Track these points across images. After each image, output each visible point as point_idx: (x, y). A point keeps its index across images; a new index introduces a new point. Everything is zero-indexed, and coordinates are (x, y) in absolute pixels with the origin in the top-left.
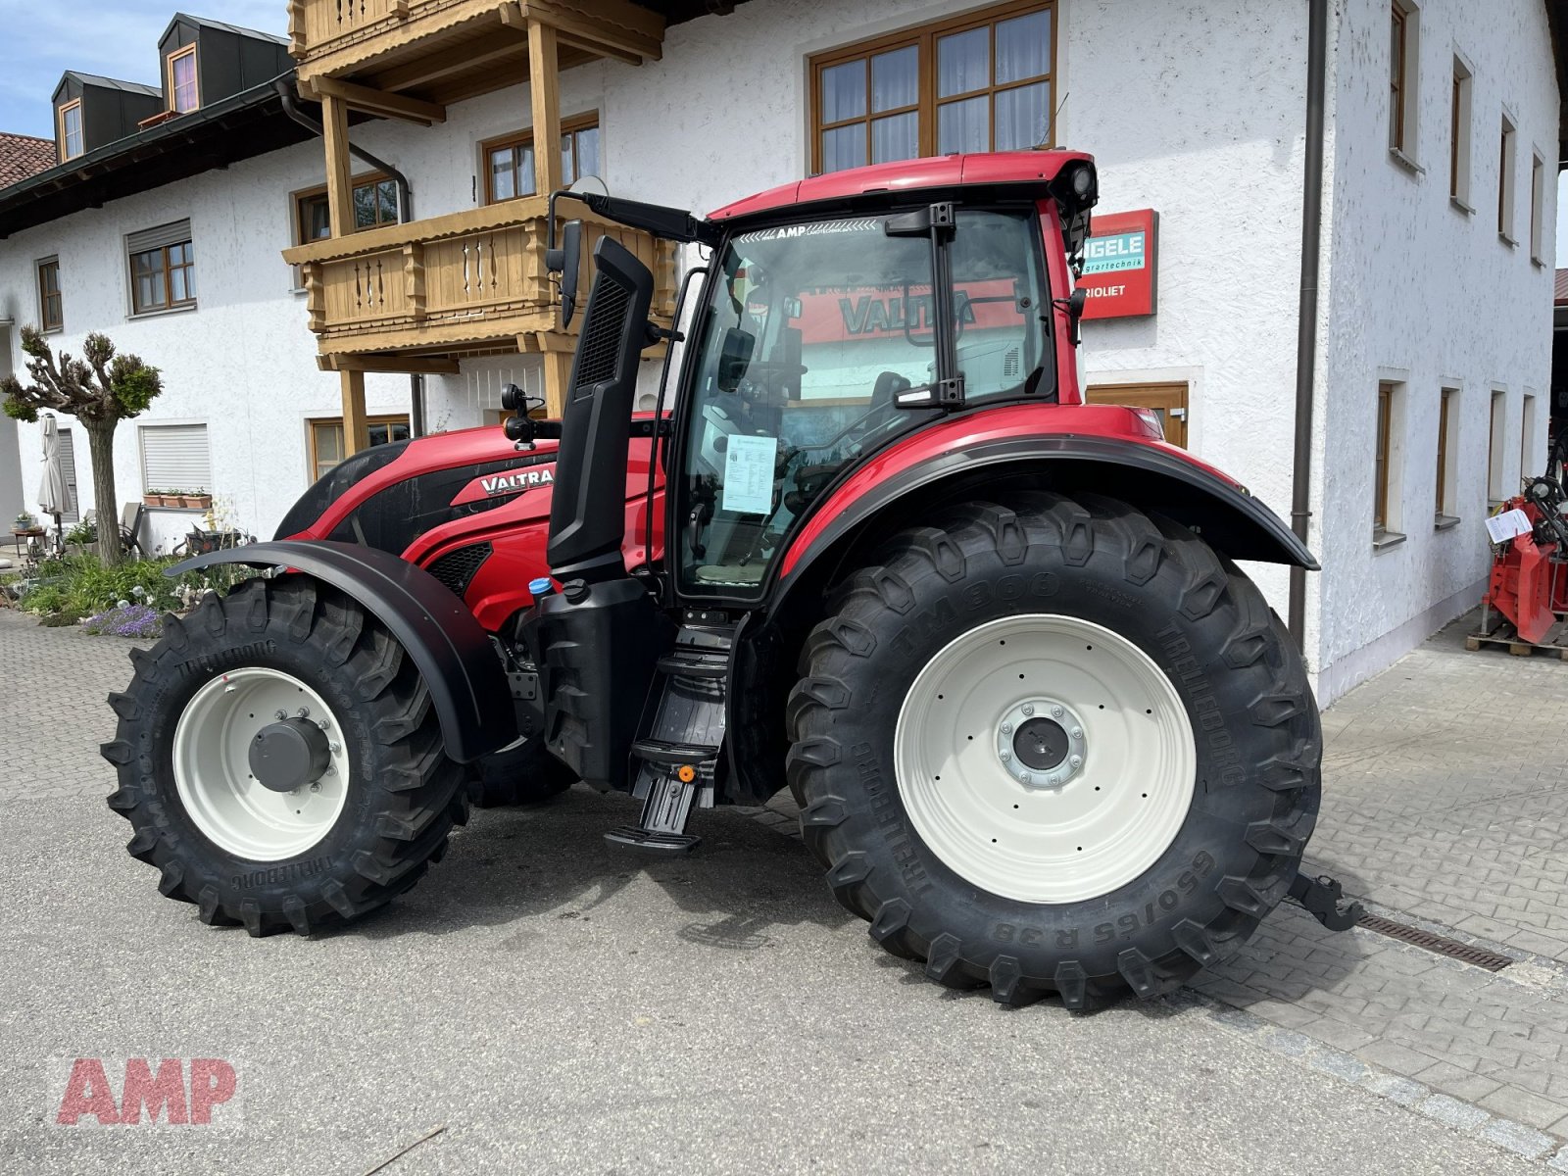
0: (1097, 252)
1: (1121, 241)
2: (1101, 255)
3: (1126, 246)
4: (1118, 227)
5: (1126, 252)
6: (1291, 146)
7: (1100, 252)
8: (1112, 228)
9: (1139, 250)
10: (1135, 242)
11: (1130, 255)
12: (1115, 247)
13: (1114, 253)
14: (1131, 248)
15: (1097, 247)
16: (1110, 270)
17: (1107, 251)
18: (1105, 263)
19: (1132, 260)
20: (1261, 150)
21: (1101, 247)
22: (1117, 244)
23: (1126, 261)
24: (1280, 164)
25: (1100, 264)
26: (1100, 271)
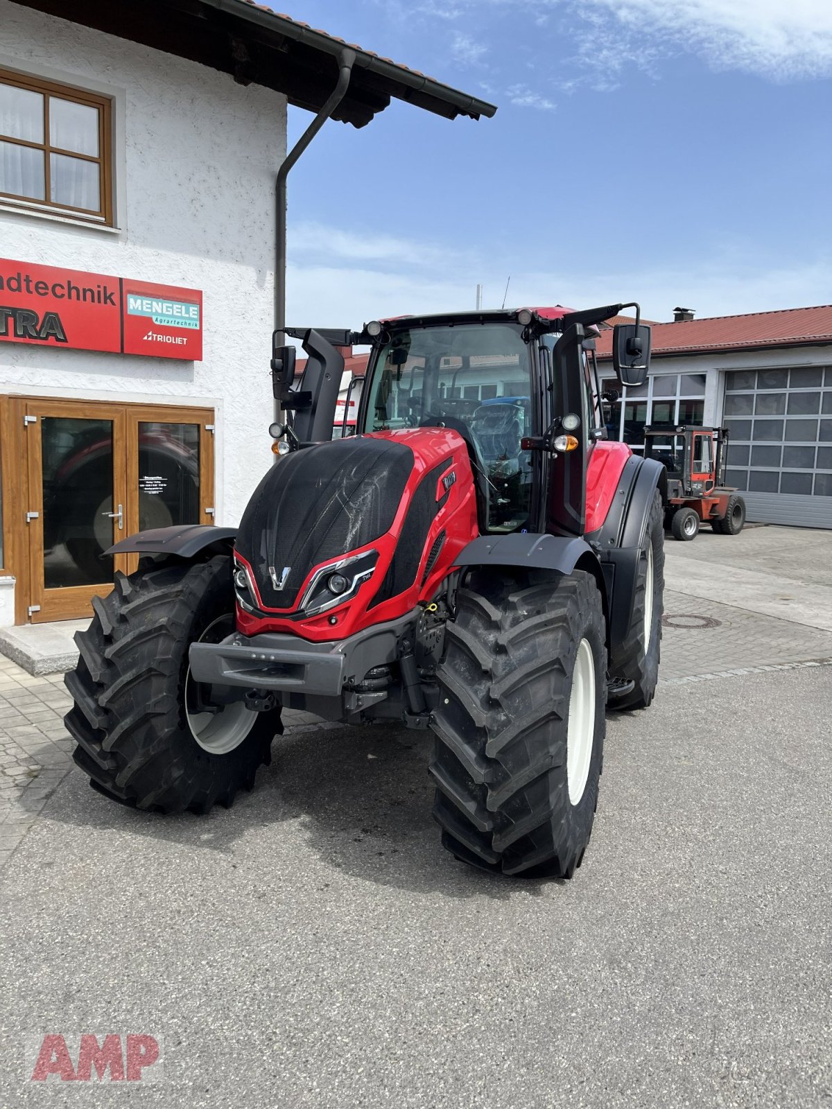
0: (167, 311)
1: (183, 308)
2: (171, 313)
3: (187, 312)
4: (183, 297)
5: (187, 316)
6: (265, 277)
7: (169, 311)
8: (178, 296)
9: (196, 317)
10: (194, 310)
11: (190, 318)
12: (180, 310)
13: (179, 315)
14: (191, 314)
15: (167, 307)
16: (176, 325)
17: (175, 312)
18: (173, 320)
19: (192, 322)
20: (250, 273)
21: (169, 307)
22: (181, 308)
23: (188, 322)
24: (260, 283)
25: (170, 320)
26: (170, 324)
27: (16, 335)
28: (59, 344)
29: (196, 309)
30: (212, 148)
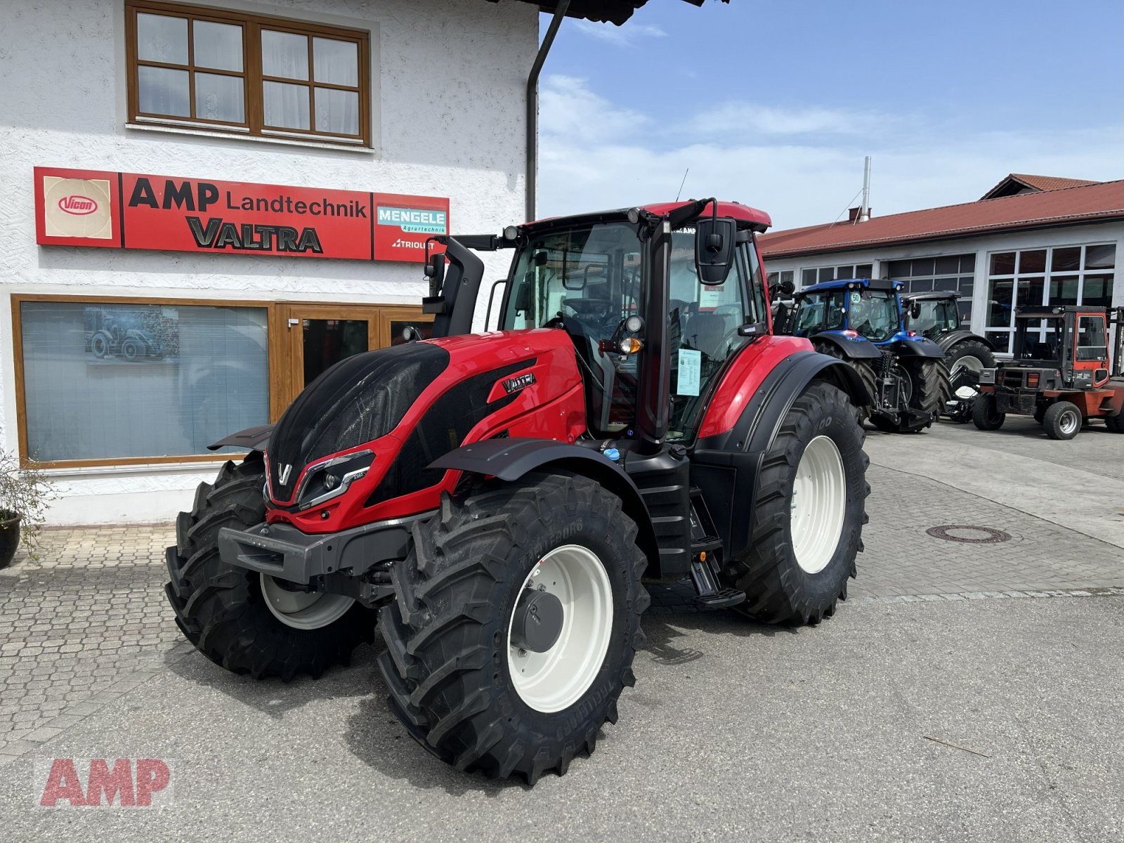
0: (415, 219)
1: (431, 215)
2: (418, 221)
3: (435, 218)
4: (429, 205)
5: (434, 222)
6: (516, 179)
7: (417, 219)
8: (425, 205)
9: (443, 223)
10: (440, 217)
11: (437, 225)
12: (427, 218)
13: (427, 222)
14: (438, 220)
15: (415, 216)
16: (424, 232)
17: (422, 219)
18: (421, 227)
19: (438, 228)
20: (500, 178)
21: (417, 216)
22: (428, 216)
23: (435, 228)
24: (511, 187)
25: (418, 227)
26: (417, 231)
27: (278, 250)
28: (316, 255)
29: (443, 215)
30: (463, 65)
